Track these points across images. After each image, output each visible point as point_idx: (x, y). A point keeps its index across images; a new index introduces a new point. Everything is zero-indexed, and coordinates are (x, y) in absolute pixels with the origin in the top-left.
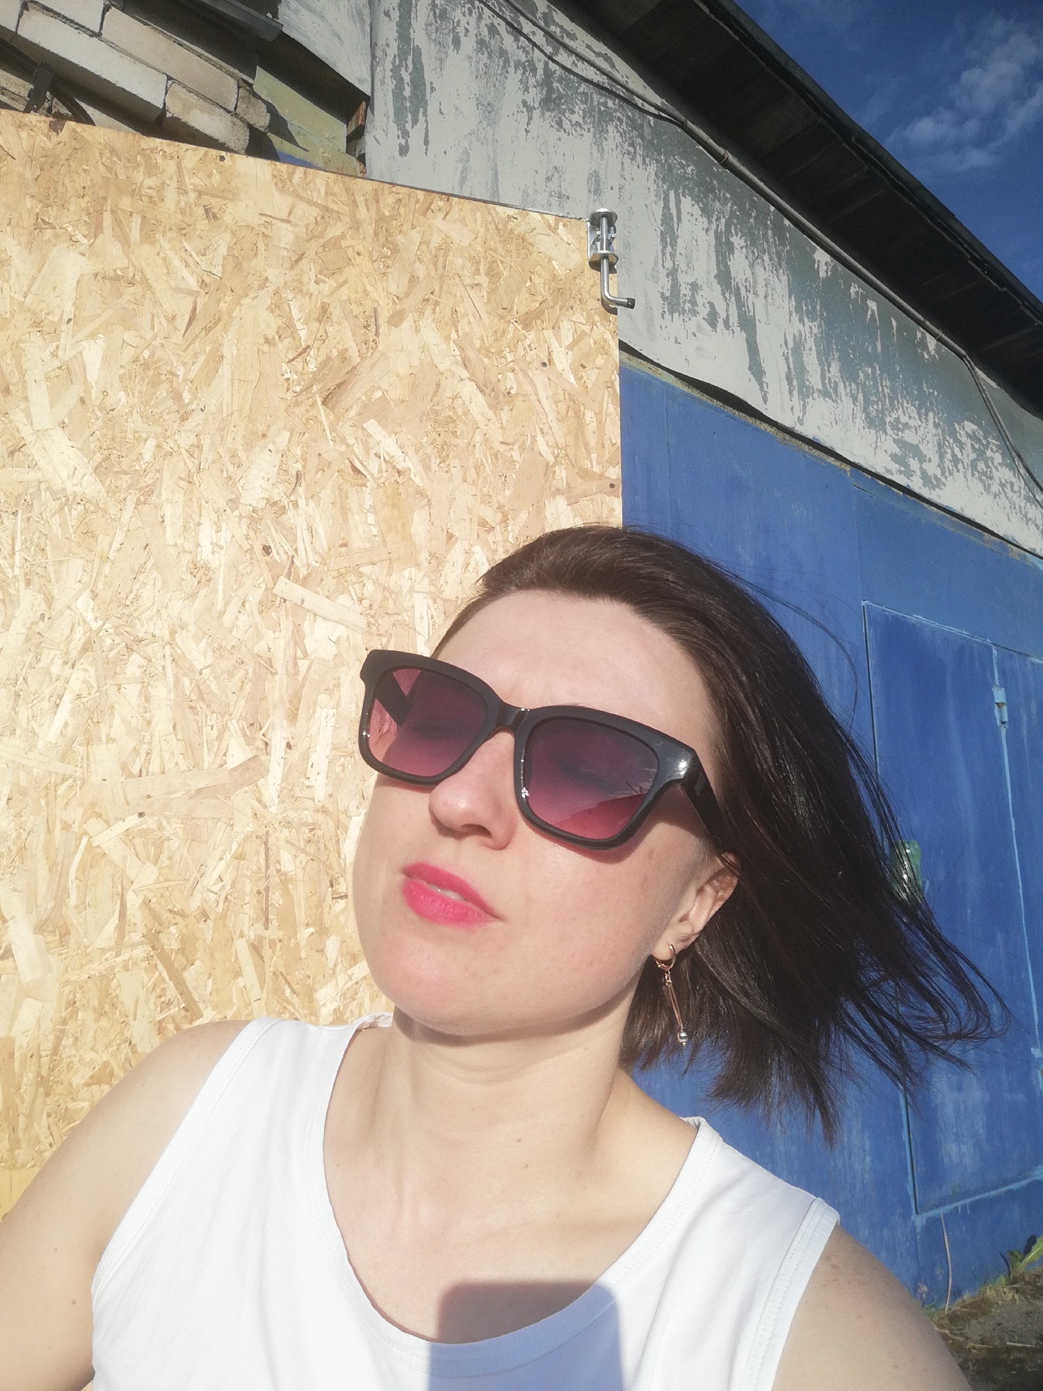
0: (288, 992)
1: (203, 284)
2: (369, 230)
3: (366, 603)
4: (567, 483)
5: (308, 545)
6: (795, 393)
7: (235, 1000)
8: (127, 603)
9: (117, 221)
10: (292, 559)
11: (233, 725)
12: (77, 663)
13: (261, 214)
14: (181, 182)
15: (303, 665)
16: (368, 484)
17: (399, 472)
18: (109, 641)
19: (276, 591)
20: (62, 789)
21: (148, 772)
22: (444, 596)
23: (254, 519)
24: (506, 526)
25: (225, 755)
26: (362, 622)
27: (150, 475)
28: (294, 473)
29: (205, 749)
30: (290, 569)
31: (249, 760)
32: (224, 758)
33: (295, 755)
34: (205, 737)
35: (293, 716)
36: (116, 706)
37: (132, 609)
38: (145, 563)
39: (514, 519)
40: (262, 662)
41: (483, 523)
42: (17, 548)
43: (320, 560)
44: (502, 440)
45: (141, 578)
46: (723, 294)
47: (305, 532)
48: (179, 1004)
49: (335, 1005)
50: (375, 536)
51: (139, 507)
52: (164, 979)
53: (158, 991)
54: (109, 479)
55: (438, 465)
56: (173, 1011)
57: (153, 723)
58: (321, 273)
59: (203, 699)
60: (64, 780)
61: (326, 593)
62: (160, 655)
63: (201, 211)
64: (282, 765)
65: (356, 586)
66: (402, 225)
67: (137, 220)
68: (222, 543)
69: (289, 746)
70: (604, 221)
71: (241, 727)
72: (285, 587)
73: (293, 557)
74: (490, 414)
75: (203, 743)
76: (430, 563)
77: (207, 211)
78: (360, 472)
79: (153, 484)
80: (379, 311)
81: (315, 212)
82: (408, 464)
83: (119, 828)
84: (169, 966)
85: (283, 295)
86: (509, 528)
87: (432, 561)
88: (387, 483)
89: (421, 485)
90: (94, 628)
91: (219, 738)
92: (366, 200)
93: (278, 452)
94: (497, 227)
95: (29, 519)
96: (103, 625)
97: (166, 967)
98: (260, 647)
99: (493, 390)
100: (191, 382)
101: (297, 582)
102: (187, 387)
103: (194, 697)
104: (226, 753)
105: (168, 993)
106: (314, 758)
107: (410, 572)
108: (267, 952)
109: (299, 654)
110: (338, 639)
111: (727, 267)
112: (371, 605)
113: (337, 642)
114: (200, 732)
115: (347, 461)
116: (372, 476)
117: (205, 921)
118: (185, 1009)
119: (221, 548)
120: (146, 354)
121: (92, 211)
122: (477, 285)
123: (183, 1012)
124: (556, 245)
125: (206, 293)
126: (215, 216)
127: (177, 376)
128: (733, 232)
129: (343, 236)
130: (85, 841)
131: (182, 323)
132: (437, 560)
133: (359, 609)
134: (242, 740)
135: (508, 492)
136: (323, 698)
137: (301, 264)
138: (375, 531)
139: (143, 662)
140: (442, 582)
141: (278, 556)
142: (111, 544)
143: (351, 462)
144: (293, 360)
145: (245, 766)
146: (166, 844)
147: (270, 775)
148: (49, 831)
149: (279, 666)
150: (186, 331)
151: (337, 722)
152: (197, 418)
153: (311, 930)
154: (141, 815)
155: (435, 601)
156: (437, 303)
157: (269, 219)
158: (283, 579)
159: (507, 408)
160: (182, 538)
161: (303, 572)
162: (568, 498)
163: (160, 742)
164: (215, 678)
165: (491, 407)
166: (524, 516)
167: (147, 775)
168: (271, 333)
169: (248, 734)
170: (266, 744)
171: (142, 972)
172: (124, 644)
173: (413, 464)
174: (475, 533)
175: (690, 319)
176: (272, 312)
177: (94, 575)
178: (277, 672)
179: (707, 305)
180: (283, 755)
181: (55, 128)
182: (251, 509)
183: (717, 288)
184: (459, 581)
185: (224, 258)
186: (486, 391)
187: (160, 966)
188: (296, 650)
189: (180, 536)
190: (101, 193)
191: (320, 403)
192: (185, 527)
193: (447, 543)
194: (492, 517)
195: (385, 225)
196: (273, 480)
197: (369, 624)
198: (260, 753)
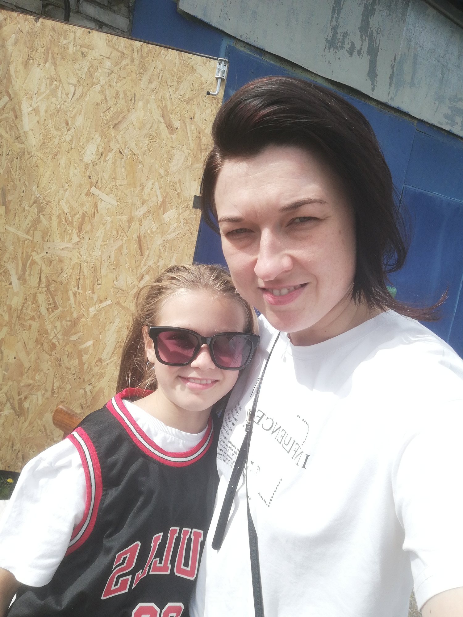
0: (82, 307)
1: (78, 81)
2: (137, 62)
3: (118, 198)
4: (191, 163)
5: (102, 177)
7: (68, 306)
10: (97, 181)
11: (74, 231)
12: (32, 206)
13: (100, 55)
14: (75, 41)
15: (97, 215)
16: (124, 158)
17: (135, 154)
18: (41, 201)
19: (91, 191)
20: (26, 242)
21: (49, 241)
23: (87, 167)
24: (168, 176)
26: (116, 204)
27: (57, 149)
28: (101, 152)
29: (66, 237)
30: (96, 184)
31: (78, 242)
32: (71, 240)
33: (91, 242)
34: (66, 233)
35: (92, 230)
36: (42, 221)
38: (53, 178)
39: (171, 174)
40: (85, 213)
41: (161, 175)
42: (17, 169)
43: (106, 182)
44: (171, 146)
45: (52, 182)
47: (102, 173)
48: (53, 305)
50: (124, 176)
51: (53, 159)
52: (49, 297)
53: (48, 300)
54: (44, 150)
55: (149, 153)
56: (51, 306)
57: (52, 227)
58: (118, 79)
59: (66, 222)
60: (27, 240)
61: (106, 193)
62: (55, 207)
63: (80, 54)
64: (87, 244)
65: (116, 192)
66: (149, 60)
69: (90, 239)
71: (77, 232)
72: (94, 190)
73: (97, 180)
74: (169, 136)
76: (140, 187)
77: (82, 53)
78: (122, 154)
79: (57, 152)
80: (136, 95)
81: (119, 54)
82: (138, 152)
83: (41, 255)
88: (130, 158)
89: (141, 159)
90: (37, 197)
92: (137, 50)
93: (96, 144)
94: (184, 62)
95: (21, 160)
97: (50, 295)
98: (84, 209)
99: (171, 127)
101: (97, 189)
102: (70, 120)
103: (64, 220)
105: (50, 301)
106: (97, 244)
107: (134, 189)
108: (77, 295)
109: (96, 211)
110: (108, 208)
116: (126, 155)
117: (62, 284)
119: (76, 175)
121: (45, 53)
122: (172, 86)
123: (54, 307)
124: (204, 71)
125: (79, 85)
126: (85, 55)
127: (68, 115)
129: (127, 65)
130: (31, 258)
131: (70, 96)
132: (143, 186)
133: (116, 199)
134: (77, 235)
135: (170, 165)
136: (101, 226)
137: (111, 76)
138: (124, 174)
140: (143, 193)
141: (93, 179)
143: (119, 150)
144: (105, 112)
146: (53, 262)
147: (83, 247)
148: (22, 253)
149: (89, 215)
150: (71, 99)
152: (73, 130)
153: (90, 292)
154: (47, 253)
155: (140, 200)
156: (157, 93)
157: (102, 57)
158: (93, 187)
159: (175, 134)
160: (65, 171)
161: (100, 186)
164: (70, 216)
165: (169, 133)
168: (99, 101)
170: (83, 238)
171: (44, 295)
173: (140, 152)
174: (157, 178)
175: (339, 51)
176: (100, 93)
177: (38, 180)
178: (88, 217)
180: (88, 241)
181: (37, 20)
182: (86, 163)
185: (86, 72)
186: (169, 127)
188: (95, 210)
190: (49, 46)
191: (112, 128)
192: (66, 167)
193: (147, 180)
194: (163, 173)
195: (143, 60)
196: (94, 154)
197: (118, 205)
198: (81, 240)
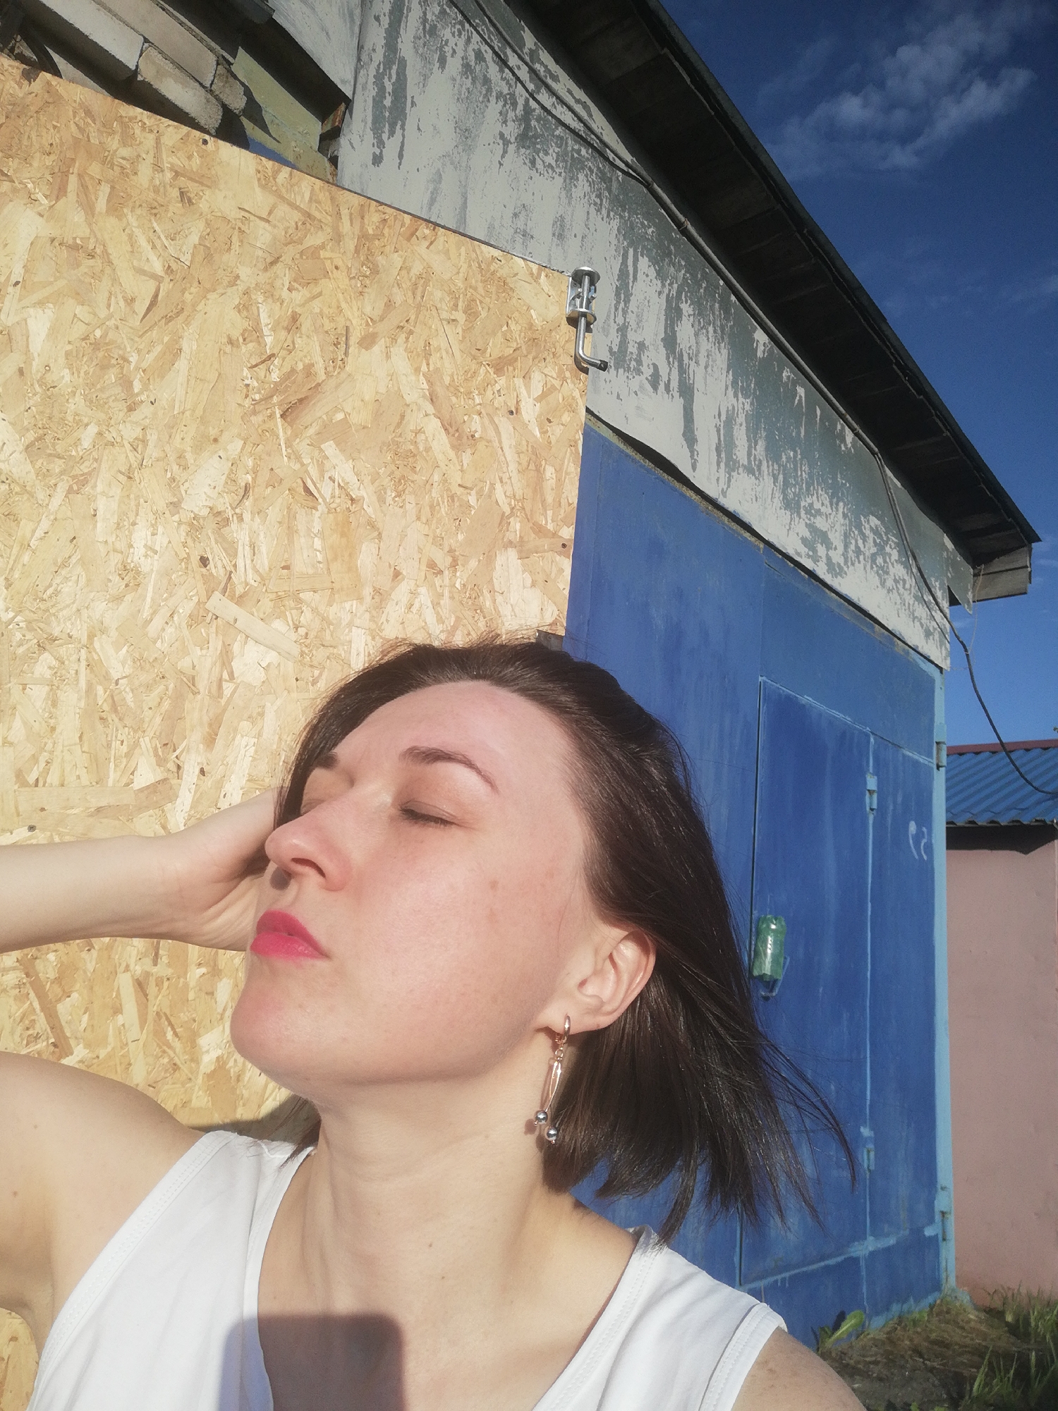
0: (170, 1035)
1: (169, 270)
2: (350, 244)
3: (302, 631)
4: (520, 536)
5: (248, 562)
6: (722, 465)
7: (111, 1039)
8: (45, 597)
9: (84, 187)
10: (230, 575)
11: (146, 743)
13: (240, 208)
14: (157, 157)
15: (228, 688)
16: (319, 507)
17: (352, 500)
18: (18, 636)
19: (209, 605)
21: (45, 783)
22: (383, 634)
23: (195, 527)
24: (455, 571)
25: (132, 774)
26: (296, 650)
27: (87, 463)
28: (243, 484)
29: (112, 765)
30: (226, 584)
31: (158, 782)
32: (131, 777)
33: (208, 782)
34: (113, 752)
35: (210, 741)
36: (19, 707)
37: (49, 604)
38: (70, 557)
39: (463, 566)
40: (185, 679)
41: (432, 565)
43: (259, 579)
44: (460, 482)
45: (64, 572)
46: (668, 358)
47: (247, 548)
48: (48, 1039)
49: (219, 1052)
50: (319, 562)
51: (70, 496)
52: (34, 1009)
53: (27, 1022)
54: (40, 461)
55: (393, 499)
56: (41, 1045)
57: (58, 731)
58: (295, 281)
59: (116, 711)
61: (262, 616)
62: (75, 657)
63: (175, 193)
64: (193, 791)
65: (294, 612)
66: (384, 246)
67: (105, 190)
68: (157, 548)
69: (202, 772)
70: (587, 279)
71: (154, 746)
72: (218, 603)
73: (231, 572)
74: (452, 454)
75: (110, 759)
76: (373, 598)
77: (182, 194)
78: (312, 494)
79: (90, 474)
80: (351, 330)
81: (296, 216)
82: (363, 493)
84: (41, 996)
85: (253, 297)
86: (458, 574)
87: (376, 597)
88: (338, 510)
89: (373, 516)
91: (129, 755)
92: (351, 214)
93: (228, 460)
94: (479, 265)
96: (14, 618)
97: (39, 997)
98: (184, 664)
99: (457, 430)
100: (144, 371)
101: (232, 598)
102: (138, 376)
103: (106, 707)
104: (134, 772)
105: (37, 1026)
106: (228, 788)
107: (352, 606)
108: (152, 989)
109: (225, 676)
110: (268, 665)
111: (674, 332)
112: (307, 634)
113: (266, 669)
114: (109, 746)
115: (299, 481)
116: (324, 499)
117: (89, 950)
118: (55, 1045)
119: (156, 553)
120: (98, 333)
121: (56, 170)
122: (453, 320)
123: (52, 1048)
124: (536, 295)
125: (171, 280)
126: (190, 200)
127: (129, 362)
128: (684, 299)
129: (323, 247)
131: (141, 307)
132: (381, 596)
133: (294, 636)
134: (153, 760)
135: (460, 537)
136: (245, 725)
137: (275, 268)
138: (320, 557)
139: (54, 663)
140: (383, 619)
141: (217, 568)
142: (34, 531)
143: (304, 482)
144: (256, 366)
145: (153, 788)
147: (179, 801)
149: (202, 685)
150: (144, 317)
151: (256, 752)
152: (145, 411)
153: (203, 970)
154: (32, 828)
155: (373, 639)
156: (411, 332)
157: (247, 215)
158: (217, 595)
159: (469, 451)
160: (114, 536)
161: (240, 590)
162: (520, 552)
163: (62, 752)
164: (132, 690)
165: (453, 447)
166: (473, 564)
167: (44, 786)
168: (236, 334)
169: (160, 754)
170: (179, 767)
171: (11, 1001)
172: (36, 641)
173: (367, 494)
174: (423, 574)
175: (634, 377)
176: (239, 312)
177: (11, 562)
178: (199, 693)
179: (651, 367)
180: (195, 780)
181: (29, 76)
182: (193, 516)
183: (663, 351)
184: (401, 621)
185: (195, 247)
186: (450, 430)
187: (32, 995)
188: (222, 672)
189: (112, 533)
190: (70, 154)
191: (278, 416)
192: (119, 524)
193: (393, 580)
194: (442, 560)
195: (367, 243)
196: (219, 489)
197: (302, 654)
198: (170, 776)
